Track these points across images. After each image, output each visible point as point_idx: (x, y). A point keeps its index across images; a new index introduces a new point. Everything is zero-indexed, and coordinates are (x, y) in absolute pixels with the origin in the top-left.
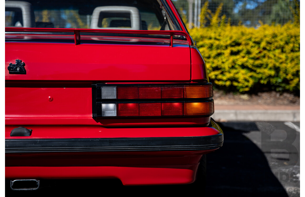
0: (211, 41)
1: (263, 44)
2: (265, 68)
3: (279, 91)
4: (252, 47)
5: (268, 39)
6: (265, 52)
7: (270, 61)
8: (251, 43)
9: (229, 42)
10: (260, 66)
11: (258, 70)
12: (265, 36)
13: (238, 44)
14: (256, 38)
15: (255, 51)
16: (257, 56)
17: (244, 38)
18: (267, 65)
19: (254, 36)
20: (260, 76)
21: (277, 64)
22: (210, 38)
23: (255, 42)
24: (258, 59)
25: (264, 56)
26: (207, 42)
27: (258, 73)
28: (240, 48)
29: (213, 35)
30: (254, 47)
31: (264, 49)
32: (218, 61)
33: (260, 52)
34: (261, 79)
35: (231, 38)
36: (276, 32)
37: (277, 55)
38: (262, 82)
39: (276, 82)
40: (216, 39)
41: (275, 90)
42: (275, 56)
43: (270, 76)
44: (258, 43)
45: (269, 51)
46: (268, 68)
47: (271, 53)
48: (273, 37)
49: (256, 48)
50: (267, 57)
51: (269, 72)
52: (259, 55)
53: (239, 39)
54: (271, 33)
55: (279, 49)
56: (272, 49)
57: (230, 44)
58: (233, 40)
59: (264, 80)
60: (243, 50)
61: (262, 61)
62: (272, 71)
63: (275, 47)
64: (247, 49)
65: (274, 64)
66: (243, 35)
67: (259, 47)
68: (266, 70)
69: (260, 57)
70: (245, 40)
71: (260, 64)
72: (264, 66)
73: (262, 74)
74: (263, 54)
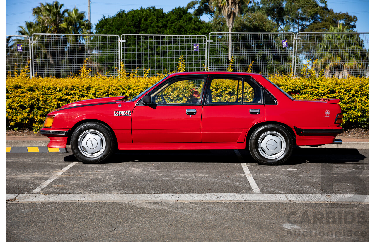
0: (313, 89)
1: (353, 92)
2: (354, 110)
3: (364, 128)
4: (344, 94)
5: (356, 88)
6: (355, 98)
7: (358, 104)
8: (343, 91)
9: (326, 90)
10: (350, 109)
11: (349, 112)
12: (354, 86)
13: (333, 92)
14: (347, 87)
15: (346, 98)
16: (348, 101)
17: (338, 87)
18: (356, 108)
19: (346, 86)
20: (350, 116)
21: (363, 107)
22: (312, 87)
23: (345, 90)
24: (348, 103)
25: (353, 101)
26: (310, 90)
27: (348, 114)
28: (335, 95)
29: (313, 85)
30: (346, 94)
31: (353, 95)
33: (351, 98)
34: (351, 118)
35: (328, 88)
36: (363, 83)
37: (363, 100)
38: (351, 120)
39: (362, 121)
40: (315, 88)
41: (361, 127)
42: (362, 101)
43: (358, 116)
44: (349, 91)
45: (357, 97)
46: (356, 110)
47: (358, 98)
48: (360, 87)
49: (347, 95)
50: (356, 102)
51: (357, 113)
52: (349, 100)
53: (334, 88)
54: (358, 84)
55: (364, 95)
56: (359, 96)
57: (327, 92)
58: (329, 89)
59: (353, 119)
60: (337, 97)
61: (352, 105)
62: (360, 112)
63: (361, 94)
64: (341, 95)
65: (361, 107)
66: (337, 85)
67: (349, 94)
68: (354, 112)
69: (350, 101)
70: (339, 89)
71: (350, 107)
72: (353, 109)
73: (352, 114)
74: (352, 99)
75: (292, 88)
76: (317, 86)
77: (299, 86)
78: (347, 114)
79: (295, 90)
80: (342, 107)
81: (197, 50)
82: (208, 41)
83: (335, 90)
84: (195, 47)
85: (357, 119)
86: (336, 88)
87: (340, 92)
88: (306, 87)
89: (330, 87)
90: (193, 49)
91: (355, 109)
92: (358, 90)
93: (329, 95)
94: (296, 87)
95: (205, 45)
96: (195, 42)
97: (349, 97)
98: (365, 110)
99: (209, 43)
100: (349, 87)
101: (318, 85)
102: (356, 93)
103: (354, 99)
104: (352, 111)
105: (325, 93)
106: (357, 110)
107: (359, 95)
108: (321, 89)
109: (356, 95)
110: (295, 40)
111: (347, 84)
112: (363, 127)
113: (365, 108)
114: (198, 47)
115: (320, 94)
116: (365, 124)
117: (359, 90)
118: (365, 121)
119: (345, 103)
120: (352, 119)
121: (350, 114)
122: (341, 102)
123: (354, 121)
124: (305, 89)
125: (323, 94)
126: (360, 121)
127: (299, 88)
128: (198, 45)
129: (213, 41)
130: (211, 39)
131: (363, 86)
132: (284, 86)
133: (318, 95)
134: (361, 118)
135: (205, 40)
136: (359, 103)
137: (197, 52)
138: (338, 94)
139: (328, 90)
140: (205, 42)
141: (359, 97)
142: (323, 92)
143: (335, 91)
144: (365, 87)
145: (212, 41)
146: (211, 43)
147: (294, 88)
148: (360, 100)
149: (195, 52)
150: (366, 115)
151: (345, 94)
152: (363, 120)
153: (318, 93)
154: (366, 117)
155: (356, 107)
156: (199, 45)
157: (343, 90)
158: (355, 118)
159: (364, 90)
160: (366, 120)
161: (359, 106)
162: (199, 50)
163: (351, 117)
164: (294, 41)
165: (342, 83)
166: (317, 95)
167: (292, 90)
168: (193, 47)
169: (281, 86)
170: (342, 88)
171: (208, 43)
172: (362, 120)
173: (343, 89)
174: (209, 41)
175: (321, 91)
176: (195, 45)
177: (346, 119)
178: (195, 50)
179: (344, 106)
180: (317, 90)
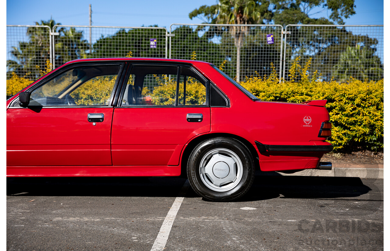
0: (304, 97)
1: (357, 101)
2: (360, 125)
3: (374, 150)
4: (345, 103)
5: (362, 95)
6: (360, 108)
7: (365, 117)
9: (321, 98)
10: (354, 123)
11: (352, 128)
12: (360, 93)
13: (332, 101)
14: (349, 94)
15: (349, 108)
16: (351, 113)
17: (338, 94)
18: (361, 122)
19: (348, 93)
20: (354, 133)
21: (372, 122)
22: (302, 94)
23: (348, 99)
24: (352, 116)
25: (358, 114)
26: (299, 98)
27: (352, 130)
28: (333, 104)
29: (304, 91)
30: (349, 104)
31: (358, 105)
33: (355, 109)
35: (323, 94)
36: (371, 89)
37: (372, 111)
38: (356, 140)
39: (371, 140)
40: (307, 95)
41: (369, 149)
42: (370, 113)
43: (365, 134)
44: (353, 100)
45: (364, 107)
46: (362, 126)
47: (365, 109)
48: (368, 94)
50: (361, 114)
51: (363, 129)
52: (353, 112)
53: (332, 95)
54: (365, 89)
55: (373, 105)
56: (367, 106)
57: (323, 100)
58: (325, 96)
59: (359, 138)
60: (336, 107)
61: (356, 118)
62: (367, 128)
63: (369, 103)
64: (341, 105)
65: (369, 121)
66: (337, 91)
67: (353, 104)
68: (360, 128)
69: (354, 114)
70: (338, 96)
71: (354, 121)
72: (359, 123)
73: (357, 131)
74: (357, 110)
75: (274, 95)
76: (309, 93)
77: (285, 93)
78: (350, 131)
79: (280, 97)
80: (343, 121)
81: (154, 47)
82: (168, 35)
83: (333, 97)
84: (152, 43)
85: (364, 138)
86: (334, 95)
87: (339, 101)
88: (294, 93)
89: (327, 93)
90: (149, 46)
91: (361, 124)
92: (365, 98)
94: (281, 94)
95: (165, 40)
96: (152, 37)
97: (352, 108)
98: (374, 125)
99: (170, 38)
100: (352, 94)
101: (311, 91)
102: (361, 102)
103: (359, 111)
104: (357, 126)
106: (364, 126)
107: (365, 105)
108: (314, 97)
109: (362, 104)
110: (284, 35)
111: (349, 90)
112: (372, 148)
113: (375, 123)
114: (155, 42)
116: (375, 145)
117: (367, 98)
118: (374, 141)
119: (347, 115)
120: (357, 137)
121: (354, 130)
122: (342, 114)
123: (359, 140)
124: (294, 96)
126: (367, 140)
127: (285, 95)
128: (155, 41)
129: (176, 35)
130: (172, 32)
131: (371, 93)
132: (264, 92)
134: (369, 136)
135: (165, 34)
136: (366, 115)
137: (155, 49)
138: (337, 104)
139: (324, 97)
140: (165, 37)
141: (366, 108)
143: (334, 99)
144: (375, 94)
145: (174, 35)
146: (172, 38)
147: (278, 95)
148: (368, 112)
149: (151, 49)
150: (376, 132)
151: (348, 103)
152: (372, 138)
154: (375, 135)
155: (362, 121)
157: (345, 98)
158: (360, 137)
159: (373, 99)
160: (375, 139)
161: (366, 120)
163: (356, 135)
164: (282, 35)
165: (343, 89)
167: (276, 97)
168: (149, 43)
169: (261, 92)
170: (342, 95)
171: (168, 37)
172: (370, 139)
173: (344, 96)
174: (171, 35)
176: (152, 41)
177: (349, 137)
178: (152, 47)
179: (345, 120)
180: (310, 97)
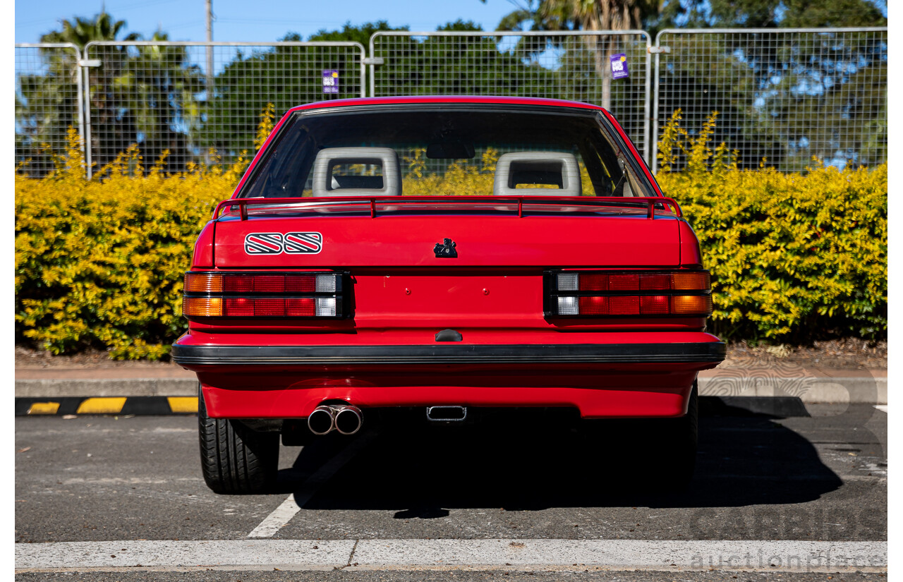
1: (823, 216)
2: (830, 276)
3: (867, 337)
4: (794, 222)
5: (834, 203)
6: (830, 235)
7: (842, 256)
8: (792, 213)
9: (735, 211)
10: (816, 271)
11: (812, 282)
12: (828, 197)
13: (761, 216)
14: (802, 201)
15: (802, 233)
16: (808, 246)
17: (774, 200)
18: (834, 269)
19: (800, 196)
20: (816, 296)
21: (860, 267)
23: (800, 211)
24: (810, 252)
25: (826, 248)
27: (812, 288)
28: (764, 225)
29: (694, 193)
30: (802, 223)
31: (827, 227)
32: (710, 259)
33: (815, 236)
34: (820, 303)
35: (740, 201)
36: (856, 186)
37: (858, 242)
38: (823, 311)
39: (858, 313)
40: (700, 202)
41: (856, 334)
42: (853, 245)
43: (842, 297)
44: (811, 213)
45: (840, 232)
46: (837, 277)
47: (842, 236)
48: (847, 199)
49: (807, 224)
50: (833, 249)
51: (839, 286)
52: (813, 243)
53: (760, 202)
54: (840, 188)
55: (863, 226)
56: (845, 228)
57: (739, 214)
58: (745, 205)
59: (829, 306)
60: (771, 231)
61: (821, 258)
62: (848, 283)
63: (852, 221)
64: (783, 228)
65: (852, 265)
66: (772, 193)
67: (812, 224)
68: (831, 282)
69: (815, 247)
70: (775, 206)
71: (816, 265)
72: (828, 271)
73: (823, 291)
74: (822, 240)
78: (808, 289)
80: (790, 266)
81: (333, 89)
82: (367, 61)
83: (764, 208)
84: (327, 81)
85: (841, 307)
86: (765, 202)
87: (778, 216)
89: (748, 199)
90: (319, 89)
91: (834, 272)
92: (842, 209)
93: (745, 226)
95: (358, 73)
96: (327, 66)
97: (812, 232)
98: (864, 274)
99: (372, 67)
100: (809, 200)
101: (711, 194)
102: (832, 219)
103: (828, 241)
104: (822, 278)
105: (732, 219)
106: (842, 276)
107: (842, 225)
108: (718, 207)
109: (834, 224)
110: (653, 55)
111: (804, 189)
112: (863, 332)
113: (866, 269)
115: (716, 222)
116: (871, 324)
117: (845, 210)
118: (867, 314)
119: (797, 252)
120: (826, 305)
121: (817, 288)
122: (787, 250)
123: (831, 313)
125: (725, 221)
126: (850, 312)
128: (336, 75)
129: (385, 61)
130: (377, 54)
131: (856, 197)
133: (710, 226)
134: (854, 302)
135: (358, 58)
136: (844, 251)
137: (334, 96)
138: (774, 224)
139: (741, 208)
140: (358, 65)
141: (846, 232)
142: (723, 216)
143: (765, 212)
144: (865, 200)
145: (380, 60)
146: (377, 67)
148: (849, 243)
149: (326, 96)
150: (871, 292)
151: (800, 221)
152: (860, 308)
153: (710, 219)
154: (869, 300)
155: (836, 266)
156: (341, 73)
157: (792, 211)
158: (833, 304)
159: (859, 210)
160: (870, 309)
161: (843, 263)
162: (341, 89)
163: (821, 299)
164: (649, 57)
165: (788, 187)
166: (707, 228)
168: (320, 81)
170: (786, 201)
171: (368, 67)
172: (858, 310)
173: (791, 205)
174: (373, 60)
175: (718, 212)
176: (327, 75)
177: (805, 306)
178: (327, 90)
179: (794, 263)
180: (708, 209)
